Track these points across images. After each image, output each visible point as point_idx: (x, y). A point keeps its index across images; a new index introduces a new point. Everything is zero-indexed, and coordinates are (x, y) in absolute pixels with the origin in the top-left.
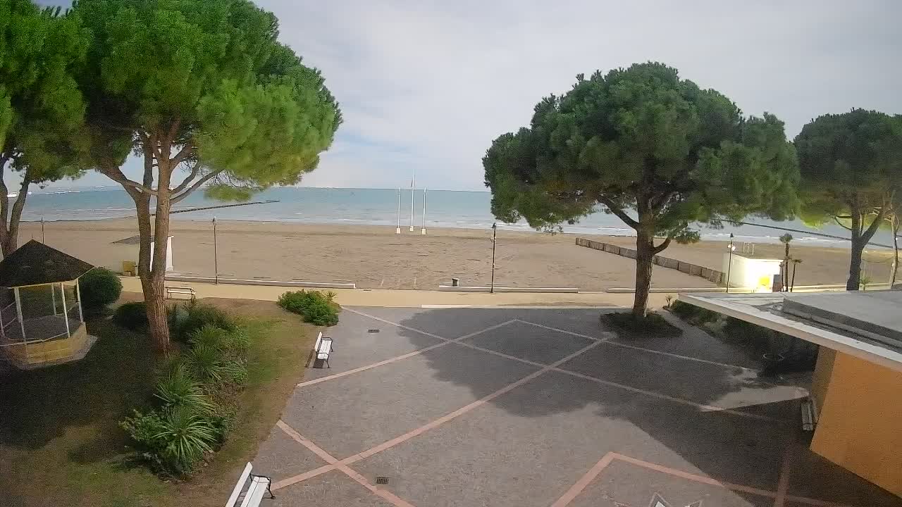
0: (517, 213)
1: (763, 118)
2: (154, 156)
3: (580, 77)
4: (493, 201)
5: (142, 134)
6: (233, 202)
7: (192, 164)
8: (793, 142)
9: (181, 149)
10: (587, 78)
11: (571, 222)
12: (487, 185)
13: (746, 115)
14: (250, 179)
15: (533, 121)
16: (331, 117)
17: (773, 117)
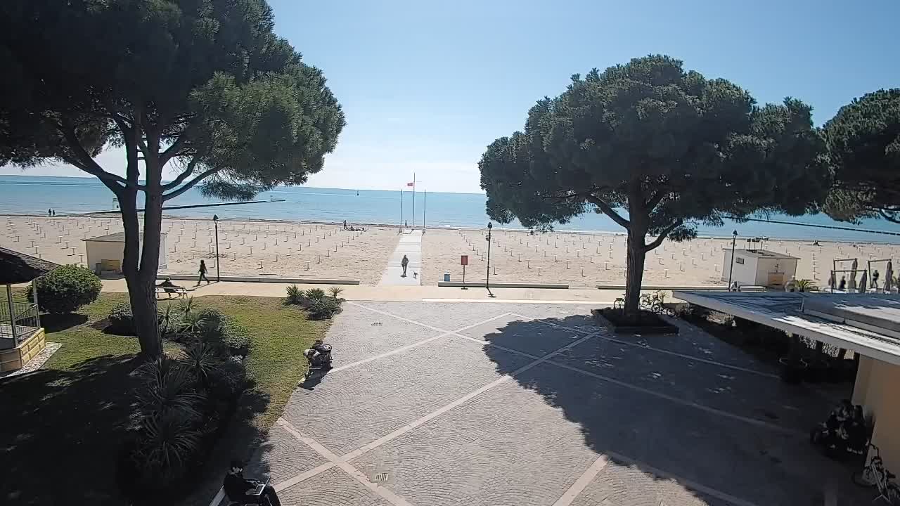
0: (510, 213)
1: (784, 105)
2: (138, 148)
3: (575, 77)
4: (488, 203)
5: (120, 124)
6: (235, 200)
7: (187, 160)
8: (822, 127)
9: (171, 144)
10: (583, 78)
11: (563, 222)
12: (483, 187)
13: (761, 104)
14: (253, 178)
15: (527, 125)
16: (335, 119)
17: (798, 103)
